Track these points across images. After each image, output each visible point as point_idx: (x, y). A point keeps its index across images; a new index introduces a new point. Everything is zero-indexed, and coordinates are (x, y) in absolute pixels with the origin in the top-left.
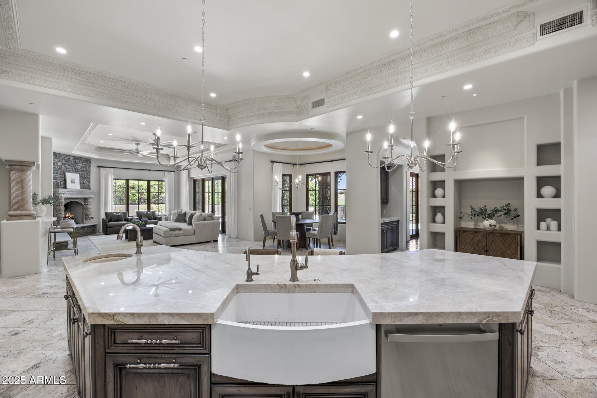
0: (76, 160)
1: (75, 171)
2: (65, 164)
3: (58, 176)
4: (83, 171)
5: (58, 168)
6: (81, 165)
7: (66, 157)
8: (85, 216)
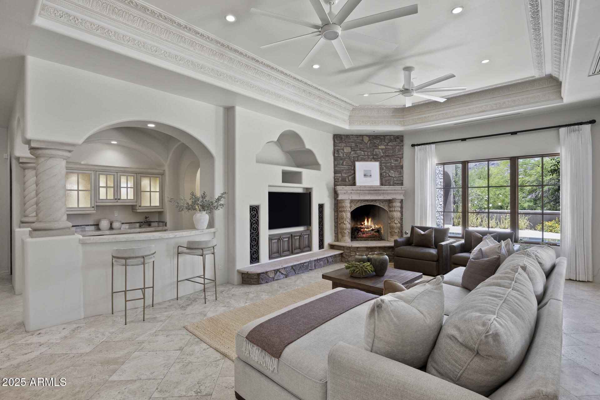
0: (375, 141)
1: (373, 158)
2: (356, 149)
3: (345, 168)
4: (388, 156)
5: (345, 156)
6: (383, 147)
7: (358, 138)
8: (390, 229)
